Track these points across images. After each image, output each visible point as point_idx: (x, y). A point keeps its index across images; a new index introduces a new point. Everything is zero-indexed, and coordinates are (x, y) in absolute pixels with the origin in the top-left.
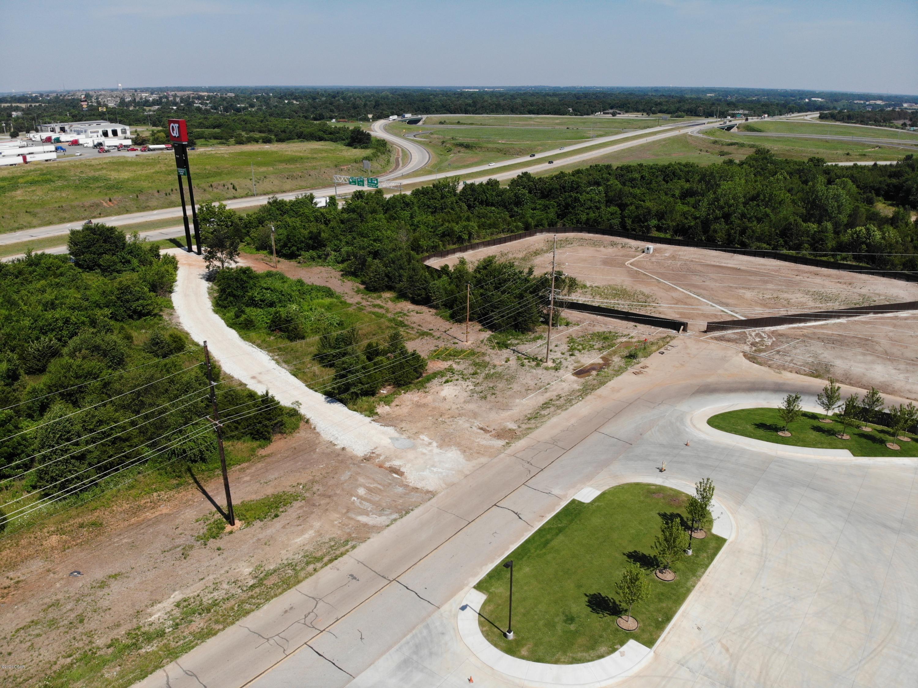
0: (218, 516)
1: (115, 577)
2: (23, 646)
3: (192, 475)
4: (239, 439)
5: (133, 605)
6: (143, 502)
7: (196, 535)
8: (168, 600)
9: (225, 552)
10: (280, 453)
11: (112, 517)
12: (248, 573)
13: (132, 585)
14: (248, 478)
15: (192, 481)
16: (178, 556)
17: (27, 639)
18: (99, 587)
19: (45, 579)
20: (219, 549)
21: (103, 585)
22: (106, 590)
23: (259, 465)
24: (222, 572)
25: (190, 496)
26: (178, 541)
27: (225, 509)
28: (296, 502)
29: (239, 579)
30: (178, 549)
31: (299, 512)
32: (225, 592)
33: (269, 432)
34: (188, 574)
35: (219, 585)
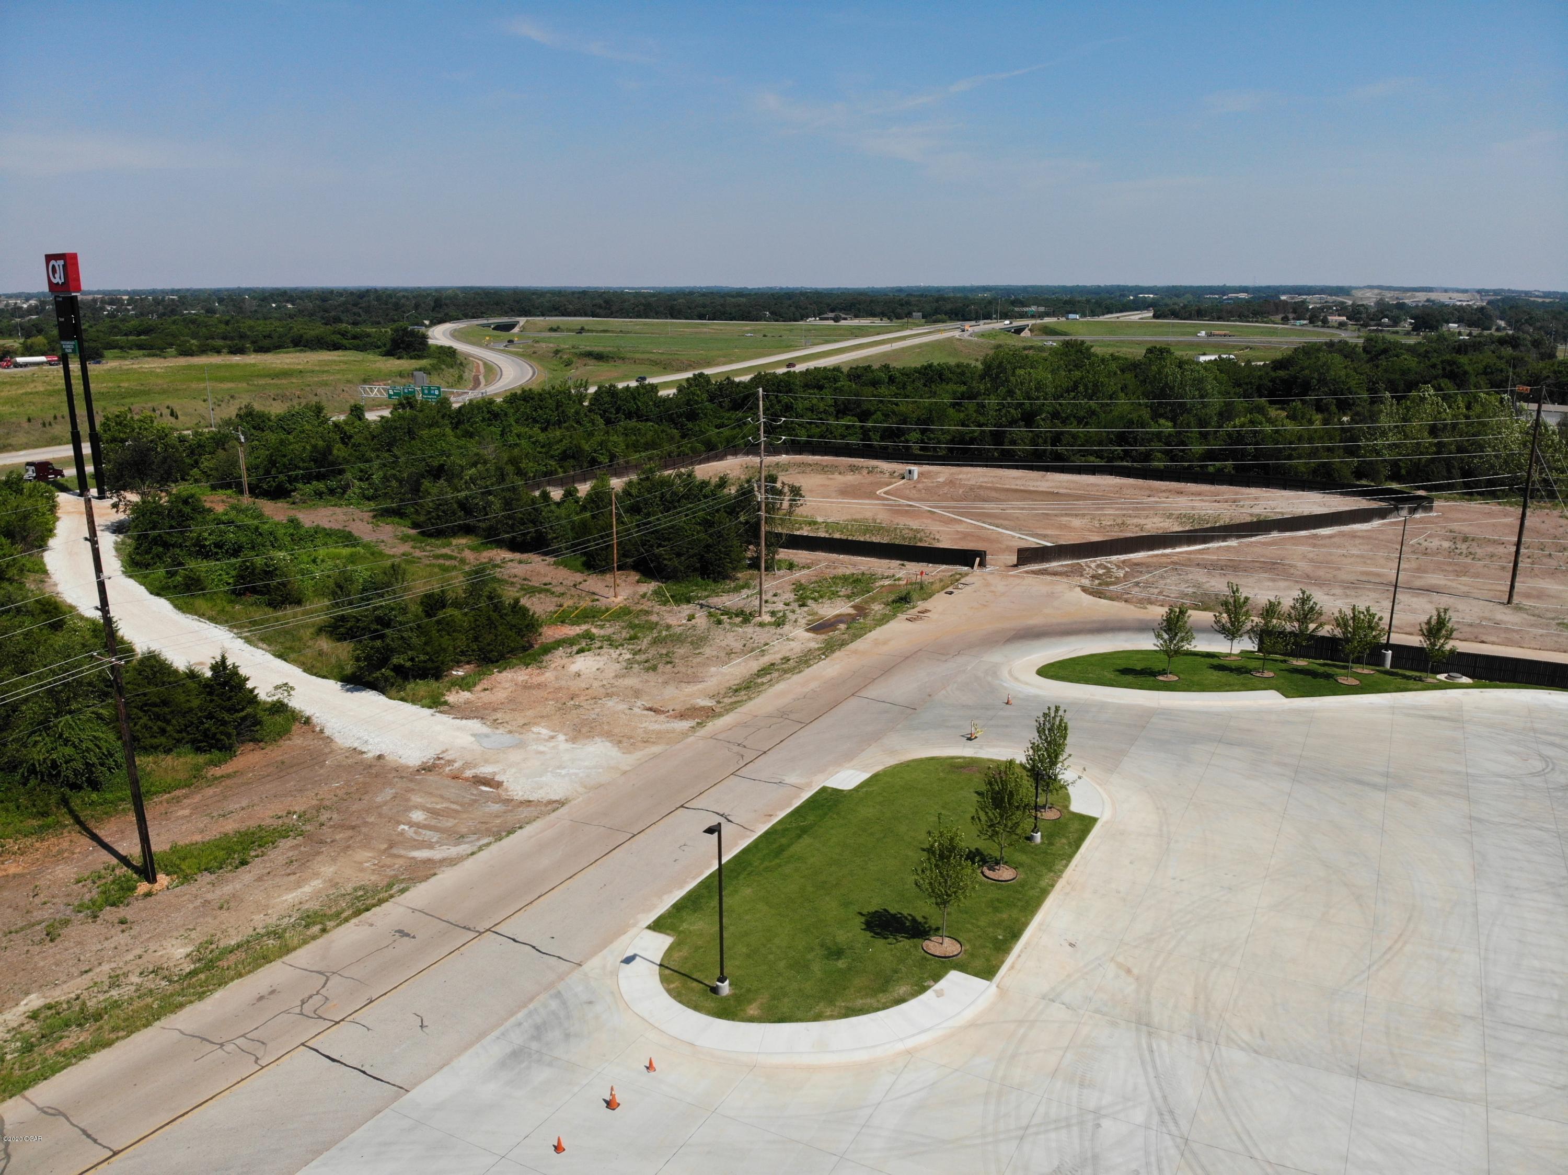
0: (124, 870)
3: (71, 812)
4: (168, 751)
7: (76, 903)
8: (14, 1010)
9: (135, 926)
10: (253, 771)
12: (183, 956)
14: (187, 812)
15: (68, 821)
16: (37, 938)
20: (122, 922)
23: (210, 792)
24: (130, 957)
26: (37, 915)
27: (137, 861)
28: (284, 841)
29: (165, 966)
30: (38, 928)
31: (291, 854)
32: (133, 988)
33: (229, 736)
34: (57, 965)
35: (122, 978)
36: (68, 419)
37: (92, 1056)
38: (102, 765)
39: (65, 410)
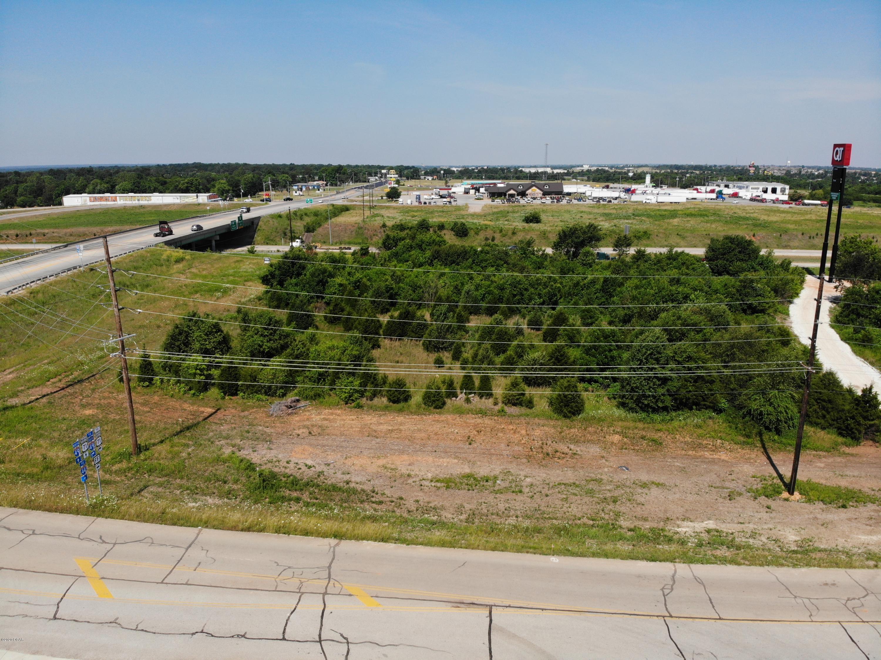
0: (777, 481)
1: (658, 485)
2: (559, 495)
3: (762, 441)
4: (823, 428)
5: (666, 511)
6: (705, 442)
7: (749, 487)
8: (700, 524)
9: (774, 513)
10: (867, 457)
11: (672, 442)
12: (793, 540)
13: (670, 498)
14: (822, 465)
15: (759, 444)
16: (723, 495)
17: (565, 493)
18: (641, 486)
19: (597, 462)
20: (768, 507)
21: (644, 485)
22: (645, 491)
23: (839, 459)
24: (766, 527)
25: (753, 456)
26: (727, 484)
27: (787, 480)
28: (871, 504)
29: (782, 540)
30: (726, 490)
31: (872, 514)
32: (761, 543)
33: (860, 432)
34: (728, 512)
35: (757, 535)
36: (824, 236)
37: (728, 565)
38: (786, 423)
39: (824, 232)
